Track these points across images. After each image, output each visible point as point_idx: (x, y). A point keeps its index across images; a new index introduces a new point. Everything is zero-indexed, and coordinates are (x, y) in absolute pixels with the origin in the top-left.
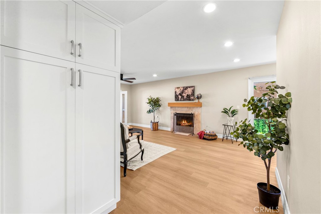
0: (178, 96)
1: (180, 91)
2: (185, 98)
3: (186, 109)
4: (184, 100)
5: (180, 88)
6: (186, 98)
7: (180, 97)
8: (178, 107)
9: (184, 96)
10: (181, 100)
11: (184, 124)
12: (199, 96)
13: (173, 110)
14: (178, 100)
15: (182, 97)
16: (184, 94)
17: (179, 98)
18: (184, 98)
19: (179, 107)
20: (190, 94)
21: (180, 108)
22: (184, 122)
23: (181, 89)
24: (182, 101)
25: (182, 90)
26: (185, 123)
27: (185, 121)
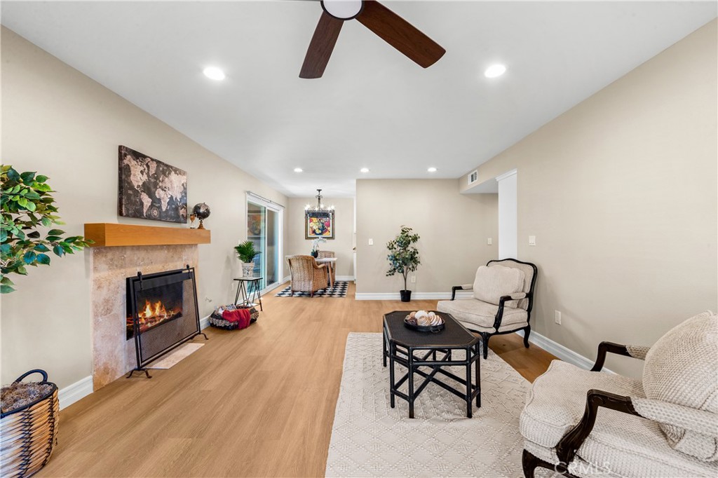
0: (136, 193)
1: (148, 174)
2: (164, 209)
3: (163, 254)
4: (159, 219)
5: (144, 157)
6: (166, 209)
7: (147, 201)
8: (133, 248)
9: (159, 200)
10: (149, 218)
11: (153, 319)
12: (202, 210)
13: (112, 265)
14: (138, 214)
15: (156, 202)
16: (159, 193)
17: (142, 204)
18: (160, 208)
19: (139, 248)
20: (179, 197)
21: (142, 254)
22: (153, 309)
23: (148, 166)
24: (154, 219)
25: (153, 171)
26: (157, 312)
27: (158, 306)
